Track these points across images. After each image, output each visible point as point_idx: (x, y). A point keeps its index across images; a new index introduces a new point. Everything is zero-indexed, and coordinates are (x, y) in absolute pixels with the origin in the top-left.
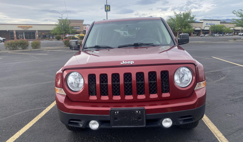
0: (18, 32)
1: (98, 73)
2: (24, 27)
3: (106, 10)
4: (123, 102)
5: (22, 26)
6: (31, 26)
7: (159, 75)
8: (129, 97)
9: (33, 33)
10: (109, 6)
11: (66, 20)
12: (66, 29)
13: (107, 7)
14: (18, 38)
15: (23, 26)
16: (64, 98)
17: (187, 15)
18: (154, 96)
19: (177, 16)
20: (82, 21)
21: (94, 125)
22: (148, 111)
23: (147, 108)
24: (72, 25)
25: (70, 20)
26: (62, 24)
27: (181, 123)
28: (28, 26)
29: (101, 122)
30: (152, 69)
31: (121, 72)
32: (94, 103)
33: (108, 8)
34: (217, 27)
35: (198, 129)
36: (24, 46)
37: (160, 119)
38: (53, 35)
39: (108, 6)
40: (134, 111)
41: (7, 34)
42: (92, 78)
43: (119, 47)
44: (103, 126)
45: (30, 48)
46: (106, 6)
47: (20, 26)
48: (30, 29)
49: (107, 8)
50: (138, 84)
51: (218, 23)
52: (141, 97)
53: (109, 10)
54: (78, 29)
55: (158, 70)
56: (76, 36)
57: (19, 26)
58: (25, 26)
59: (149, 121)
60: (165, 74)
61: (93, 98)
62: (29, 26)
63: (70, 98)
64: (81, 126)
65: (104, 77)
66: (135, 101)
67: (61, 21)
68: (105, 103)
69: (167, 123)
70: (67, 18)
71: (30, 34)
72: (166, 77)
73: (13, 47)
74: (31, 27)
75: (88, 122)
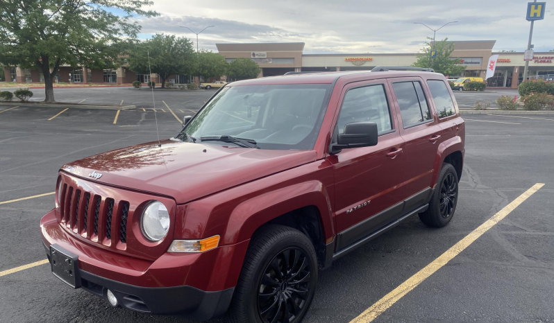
2: (356, 60)
3: (532, 15)
5: (352, 57)
6: (370, 57)
10: (543, 5)
11: (444, 43)
12: (440, 65)
13: (536, 8)
15: (355, 58)
20: (491, 44)
24: (457, 53)
26: (433, 54)
28: (364, 57)
33: (538, 12)
39: (540, 7)
40: (65, 257)
46: (533, 7)
47: (350, 57)
48: (367, 65)
49: (535, 12)
53: (538, 15)
54: (476, 63)
57: (348, 58)
58: (359, 57)
62: (366, 57)
70: (447, 39)
74: (371, 60)
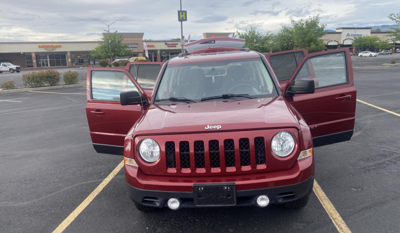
0: (38, 56)
1: (177, 140)
2: (48, 47)
3: (181, 18)
4: (208, 176)
5: (44, 45)
6: (60, 44)
7: (252, 143)
8: (216, 170)
9: (63, 55)
10: (186, 12)
11: (115, 34)
12: (116, 49)
13: (182, 14)
14: (38, 65)
15: (46, 45)
16: (136, 171)
17: (313, 24)
18: (246, 168)
19: (296, 26)
20: (141, 35)
21: (174, 204)
22: (238, 187)
23: (237, 183)
24: (125, 41)
25: (122, 34)
26: (110, 41)
27: (280, 201)
28: (54, 45)
29: (182, 200)
30: (243, 135)
31: (206, 139)
32: (172, 178)
33: (184, 16)
34: (366, 39)
35: (308, 208)
36: (52, 79)
37: (254, 197)
38: (94, 59)
39: (184, 13)
40: (222, 187)
41: (21, 60)
42: (170, 146)
43: (203, 100)
44: (185, 205)
45: (62, 83)
46: (181, 13)
47: (42, 45)
48: (58, 50)
49: (182, 16)
50: (226, 154)
51: (366, 34)
52: (231, 169)
53: (184, 18)
54: (134, 48)
55: (251, 136)
56: (132, 60)
57: (40, 45)
58: (50, 45)
59: (240, 199)
60: (259, 141)
61: (172, 170)
62: (56, 45)
63: (143, 171)
64: (158, 205)
65: (184, 145)
66: (224, 175)
67: (107, 35)
68: (187, 178)
69: (263, 201)
70: (117, 31)
71: (58, 59)
72: (262, 145)
73: (36, 81)
74: (60, 46)
75: (166, 201)
